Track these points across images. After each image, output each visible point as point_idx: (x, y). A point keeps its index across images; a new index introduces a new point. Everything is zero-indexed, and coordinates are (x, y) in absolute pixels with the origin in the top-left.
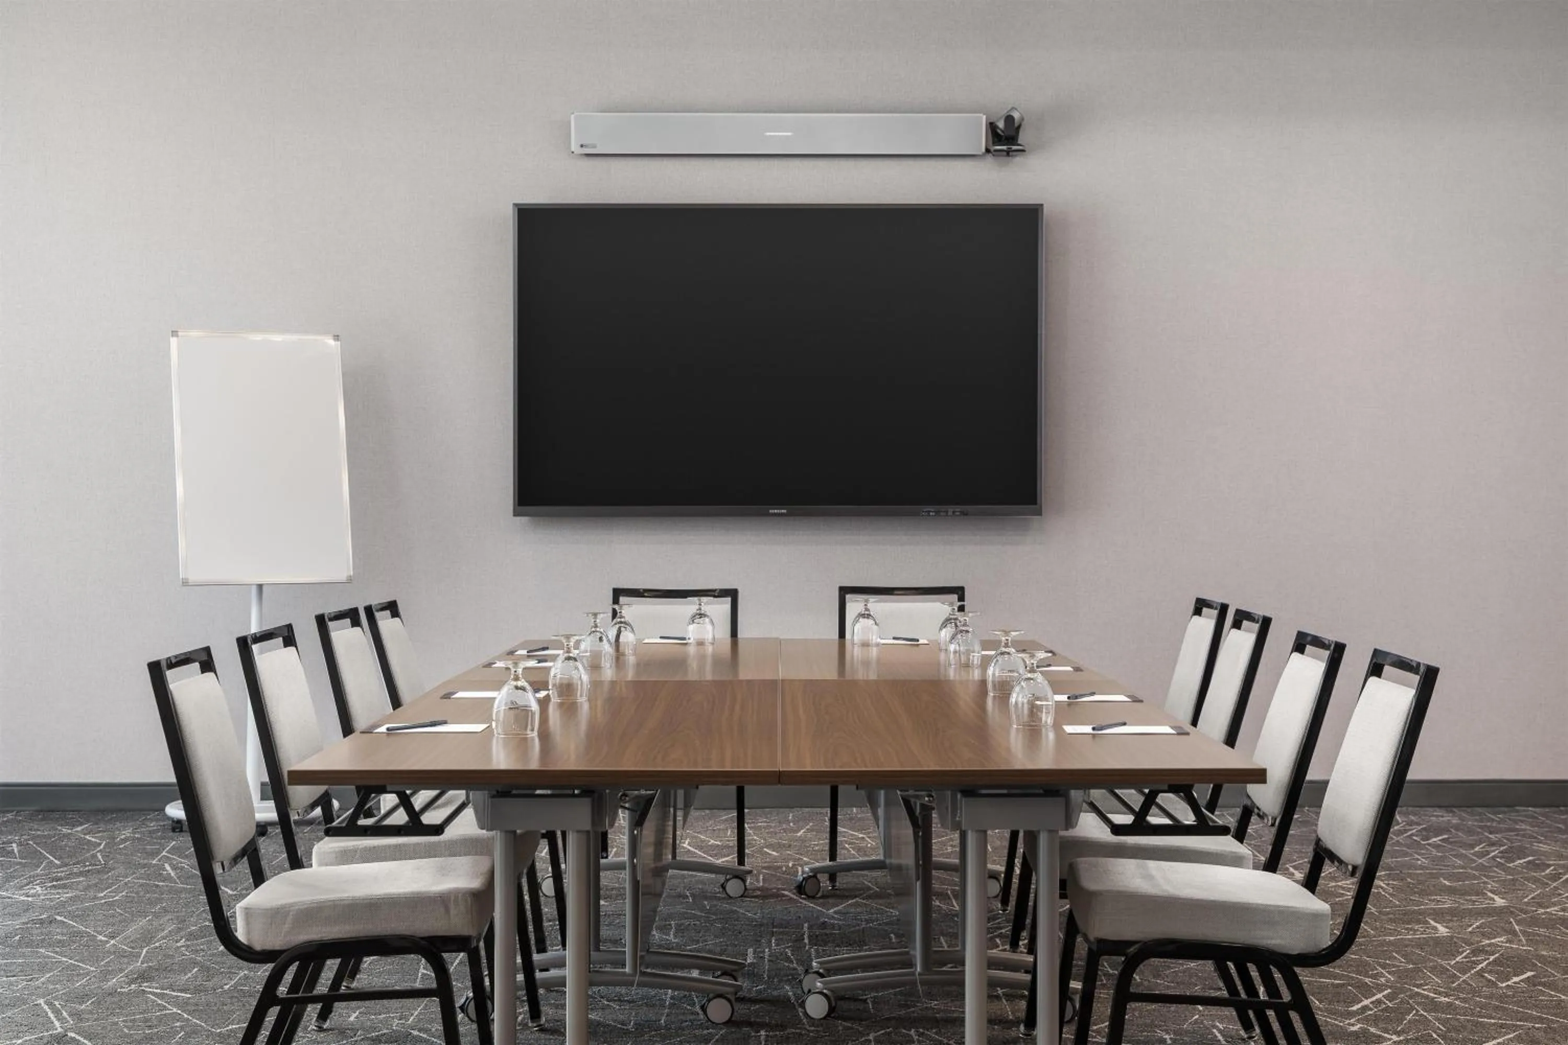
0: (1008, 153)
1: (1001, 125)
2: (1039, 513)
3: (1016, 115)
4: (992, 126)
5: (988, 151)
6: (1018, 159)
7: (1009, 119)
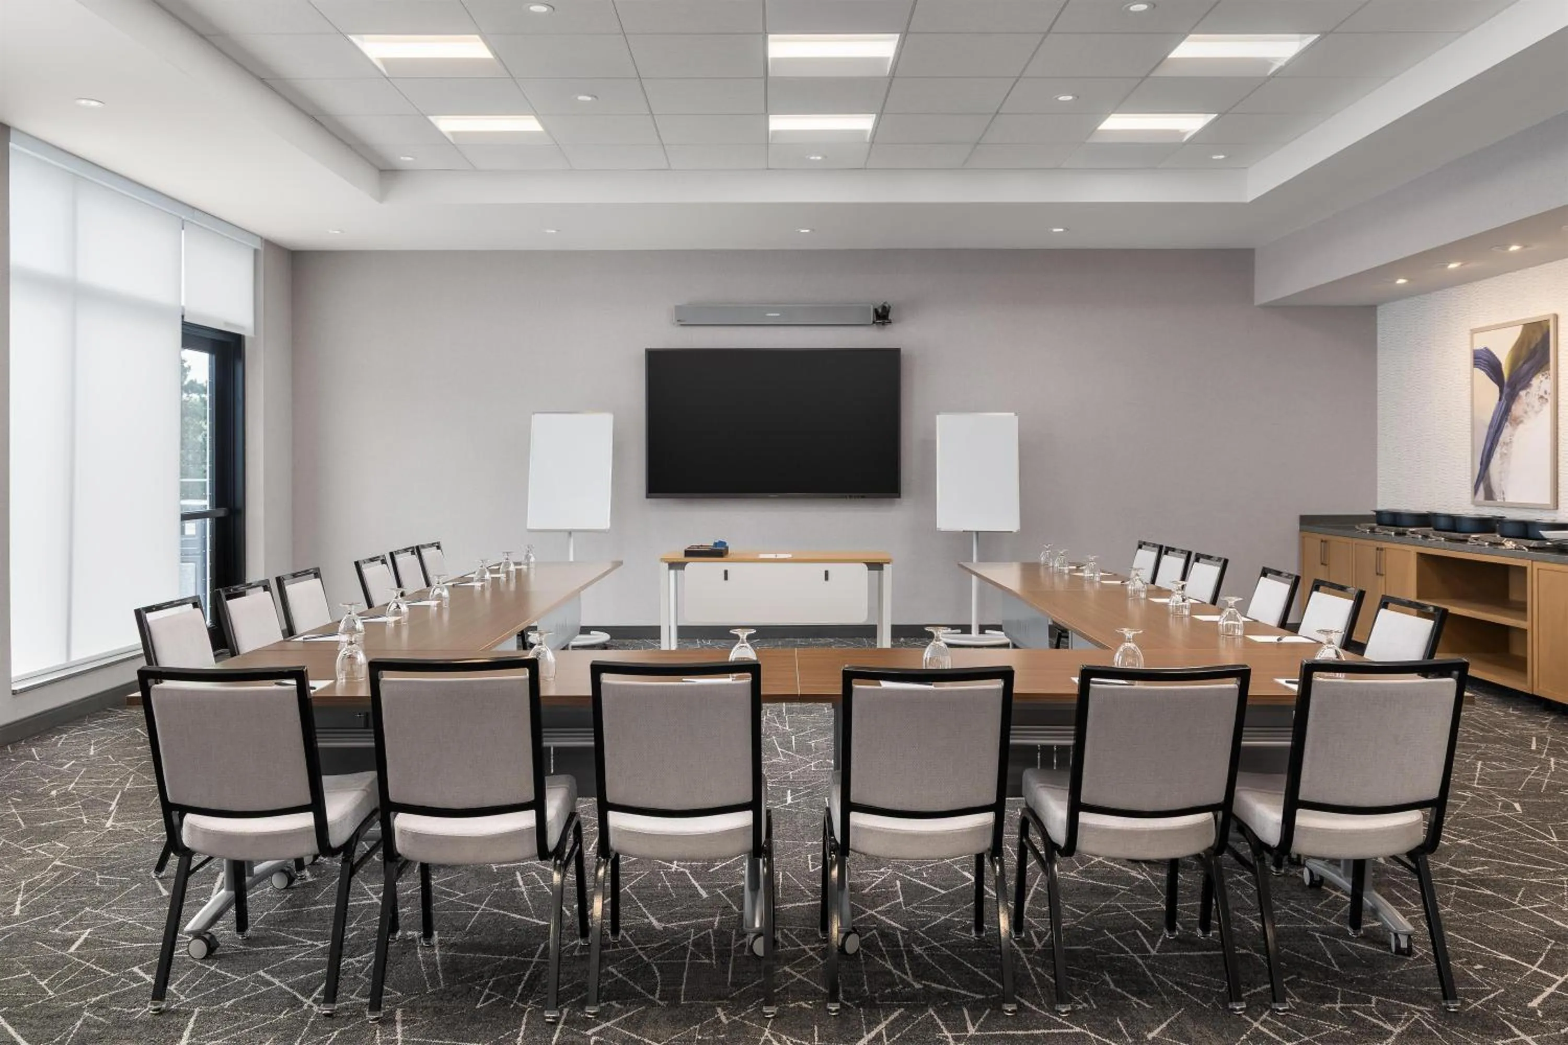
0: (883, 324)
1: (880, 310)
2: (899, 497)
3: (887, 305)
4: (876, 311)
5: (874, 322)
6: (889, 326)
7: (884, 308)
